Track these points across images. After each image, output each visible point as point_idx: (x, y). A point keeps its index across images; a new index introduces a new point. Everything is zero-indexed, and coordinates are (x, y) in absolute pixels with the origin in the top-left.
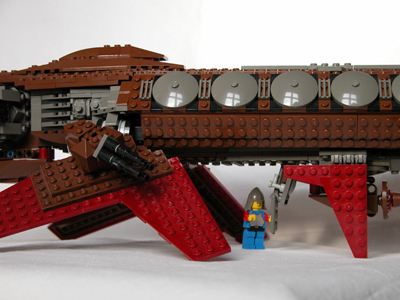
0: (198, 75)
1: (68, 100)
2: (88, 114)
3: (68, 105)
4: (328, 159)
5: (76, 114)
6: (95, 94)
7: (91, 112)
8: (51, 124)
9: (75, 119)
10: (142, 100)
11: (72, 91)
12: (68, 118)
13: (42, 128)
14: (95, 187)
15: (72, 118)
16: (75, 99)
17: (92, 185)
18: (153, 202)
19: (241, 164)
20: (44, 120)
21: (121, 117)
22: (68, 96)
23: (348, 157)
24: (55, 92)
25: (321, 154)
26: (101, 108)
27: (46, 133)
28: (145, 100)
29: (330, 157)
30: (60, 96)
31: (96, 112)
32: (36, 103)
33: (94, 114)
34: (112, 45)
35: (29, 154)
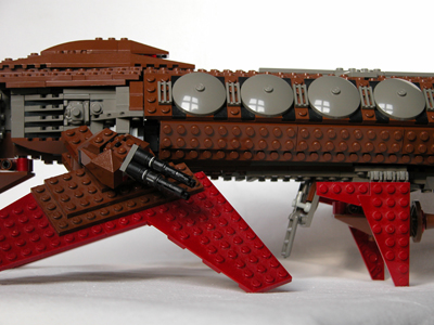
0: (222, 77)
1: (61, 102)
2: (87, 119)
3: (61, 107)
4: (365, 175)
5: (71, 118)
6: (95, 95)
7: (90, 116)
8: (38, 130)
9: (69, 124)
10: (160, 104)
11: (65, 91)
12: (61, 123)
13: (26, 134)
14: (118, 206)
15: (66, 123)
16: (69, 100)
17: (112, 203)
18: (188, 225)
19: (262, 180)
20: (27, 125)
21: (134, 123)
22: (61, 97)
23: (389, 174)
24: (43, 91)
25: (356, 170)
26: (105, 113)
27: (30, 140)
28: (165, 104)
29: (366, 173)
30: (49, 97)
31: (97, 116)
32: (17, 105)
33: (93, 118)
34: (105, 38)
35: (6, 165)
